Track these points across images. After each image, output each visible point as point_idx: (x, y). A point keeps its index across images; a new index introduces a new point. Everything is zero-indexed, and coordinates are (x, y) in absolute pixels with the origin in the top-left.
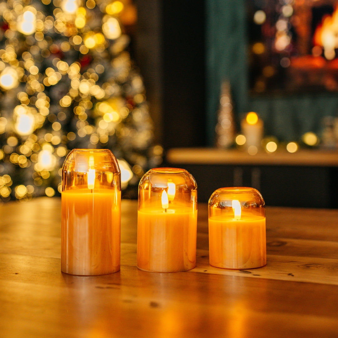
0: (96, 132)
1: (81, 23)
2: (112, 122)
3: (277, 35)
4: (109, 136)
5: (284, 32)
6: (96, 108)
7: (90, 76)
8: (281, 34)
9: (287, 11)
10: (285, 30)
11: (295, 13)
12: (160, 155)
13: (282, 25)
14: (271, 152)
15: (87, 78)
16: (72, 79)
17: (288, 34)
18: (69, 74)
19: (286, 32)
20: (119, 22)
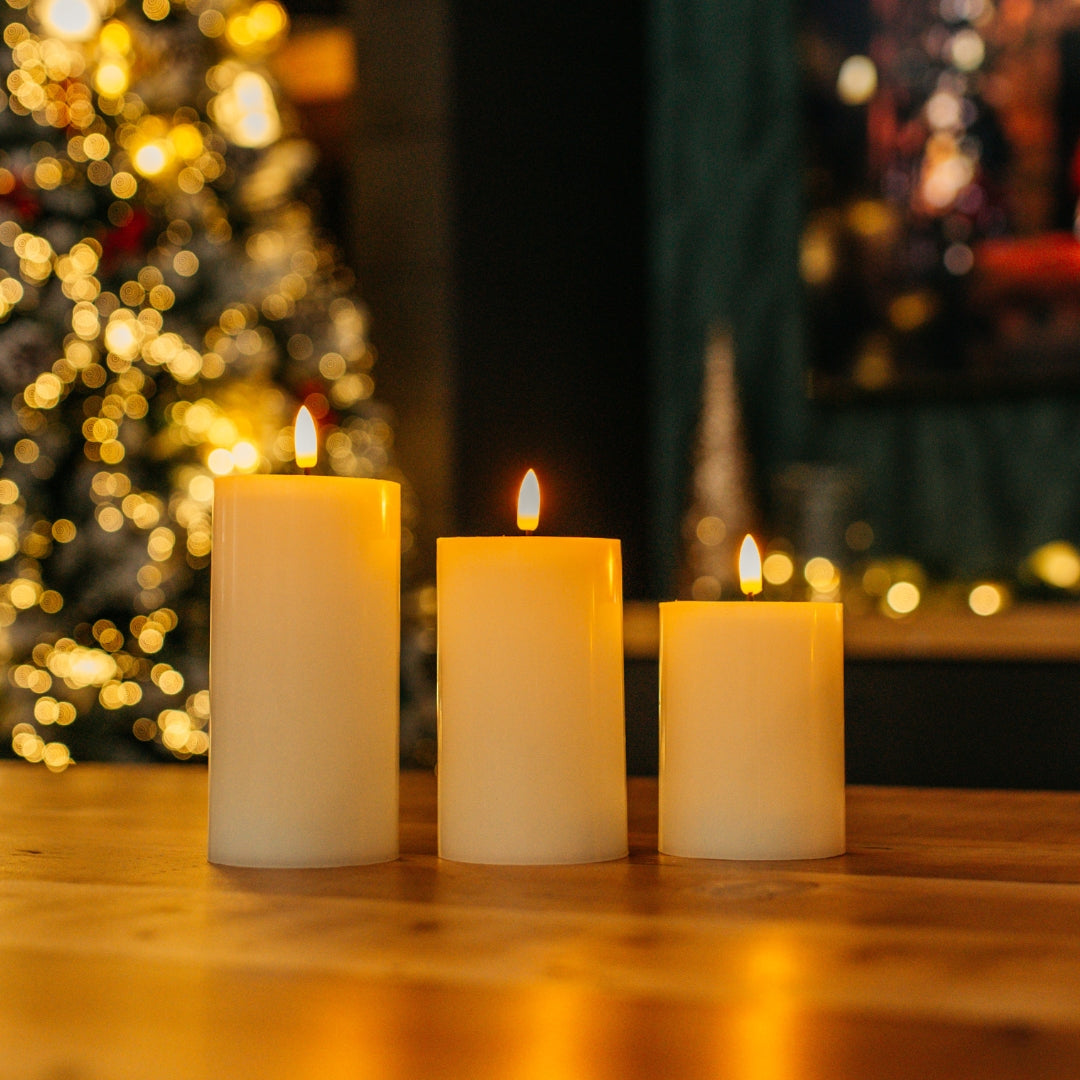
1: (113, 80)
11: (993, 61)
13: (945, 110)
14: (901, 614)
18: (66, 281)
20: (272, 88)
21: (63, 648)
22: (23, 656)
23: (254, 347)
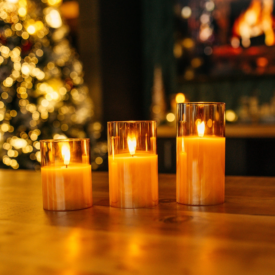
0: (37, 110)
1: (23, 12)
2: (53, 100)
3: (201, 28)
4: (49, 113)
5: (207, 25)
6: (38, 88)
7: (31, 60)
8: (204, 27)
9: (210, 6)
10: (208, 23)
11: (216, 8)
12: (99, 130)
13: (205, 19)
15: (28, 61)
16: (15, 62)
17: (210, 27)
18: (12, 57)
19: (209, 25)
20: (60, 14)
21: (14, 138)
22: (5, 141)
23: (56, 72)
